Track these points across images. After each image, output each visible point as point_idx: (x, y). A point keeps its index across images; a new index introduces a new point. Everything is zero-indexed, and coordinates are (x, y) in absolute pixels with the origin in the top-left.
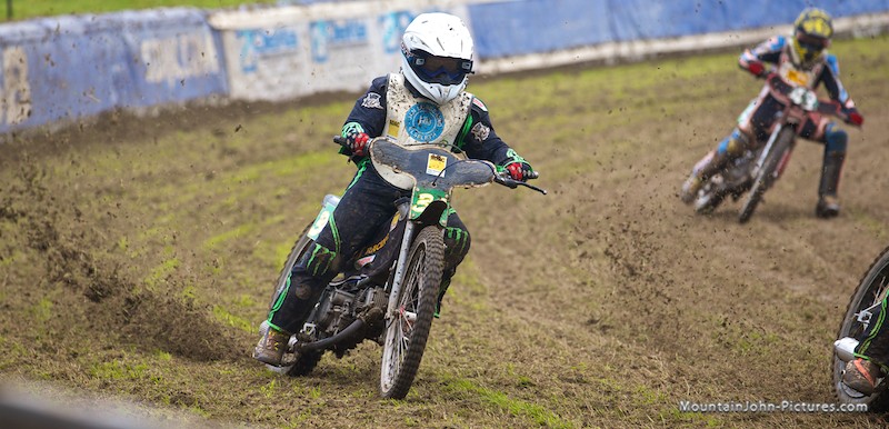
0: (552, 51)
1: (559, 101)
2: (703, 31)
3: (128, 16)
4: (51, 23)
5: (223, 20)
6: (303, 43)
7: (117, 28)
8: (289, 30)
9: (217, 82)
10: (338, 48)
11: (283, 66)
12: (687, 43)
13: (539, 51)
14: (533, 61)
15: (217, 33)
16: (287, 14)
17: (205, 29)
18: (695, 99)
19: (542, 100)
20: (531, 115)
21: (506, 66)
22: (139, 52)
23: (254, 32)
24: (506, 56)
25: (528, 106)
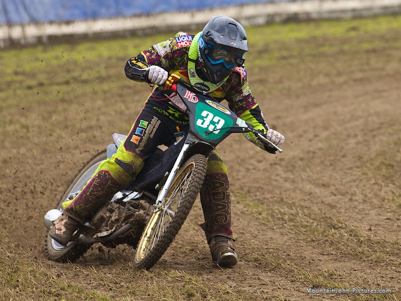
2: (95, 16)
12: (79, 28)
18: (85, 82)
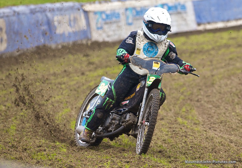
0: (228, 21)
1: (231, 42)
3: (49, 5)
4: (16, 9)
5: (88, 7)
6: (122, 17)
7: (44, 11)
8: (117, 11)
9: (86, 33)
10: (137, 19)
11: (114, 27)
13: (223, 21)
14: (220, 25)
15: (86, 13)
16: (116, 5)
17: (81, 11)
19: (224, 41)
20: (220, 48)
21: (209, 27)
22: (53, 21)
23: (102, 13)
24: (209, 23)
25: (218, 44)
